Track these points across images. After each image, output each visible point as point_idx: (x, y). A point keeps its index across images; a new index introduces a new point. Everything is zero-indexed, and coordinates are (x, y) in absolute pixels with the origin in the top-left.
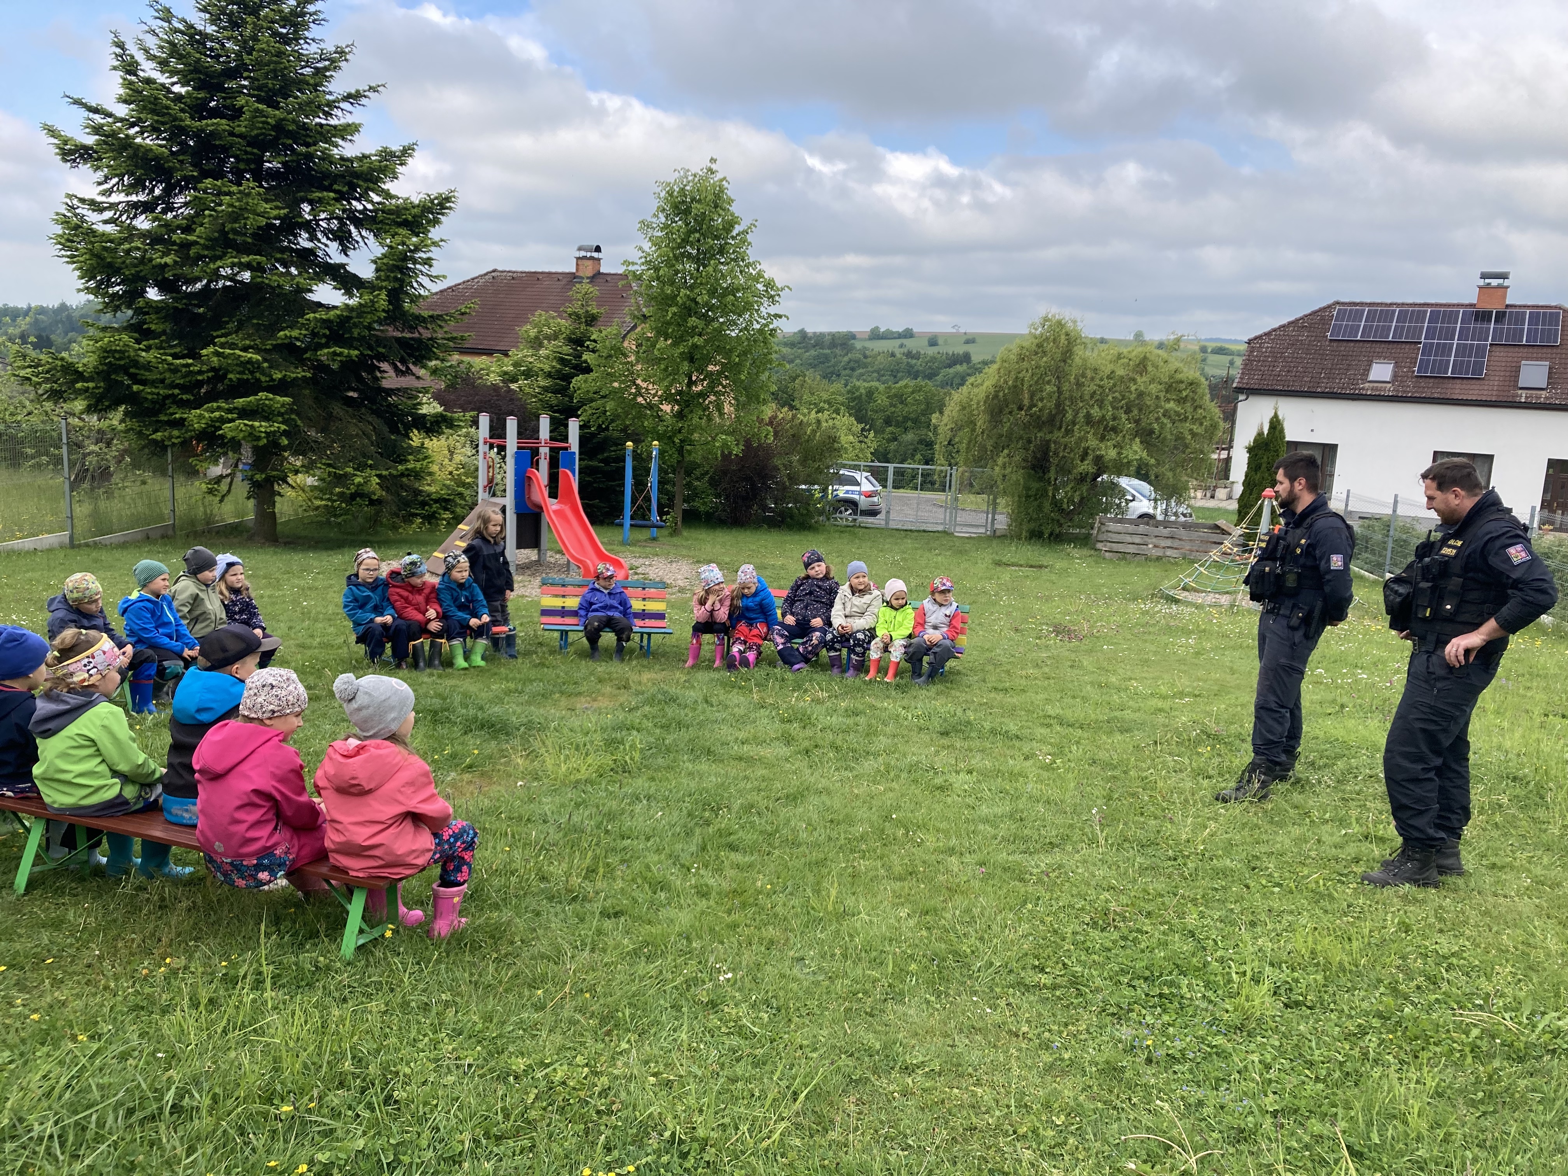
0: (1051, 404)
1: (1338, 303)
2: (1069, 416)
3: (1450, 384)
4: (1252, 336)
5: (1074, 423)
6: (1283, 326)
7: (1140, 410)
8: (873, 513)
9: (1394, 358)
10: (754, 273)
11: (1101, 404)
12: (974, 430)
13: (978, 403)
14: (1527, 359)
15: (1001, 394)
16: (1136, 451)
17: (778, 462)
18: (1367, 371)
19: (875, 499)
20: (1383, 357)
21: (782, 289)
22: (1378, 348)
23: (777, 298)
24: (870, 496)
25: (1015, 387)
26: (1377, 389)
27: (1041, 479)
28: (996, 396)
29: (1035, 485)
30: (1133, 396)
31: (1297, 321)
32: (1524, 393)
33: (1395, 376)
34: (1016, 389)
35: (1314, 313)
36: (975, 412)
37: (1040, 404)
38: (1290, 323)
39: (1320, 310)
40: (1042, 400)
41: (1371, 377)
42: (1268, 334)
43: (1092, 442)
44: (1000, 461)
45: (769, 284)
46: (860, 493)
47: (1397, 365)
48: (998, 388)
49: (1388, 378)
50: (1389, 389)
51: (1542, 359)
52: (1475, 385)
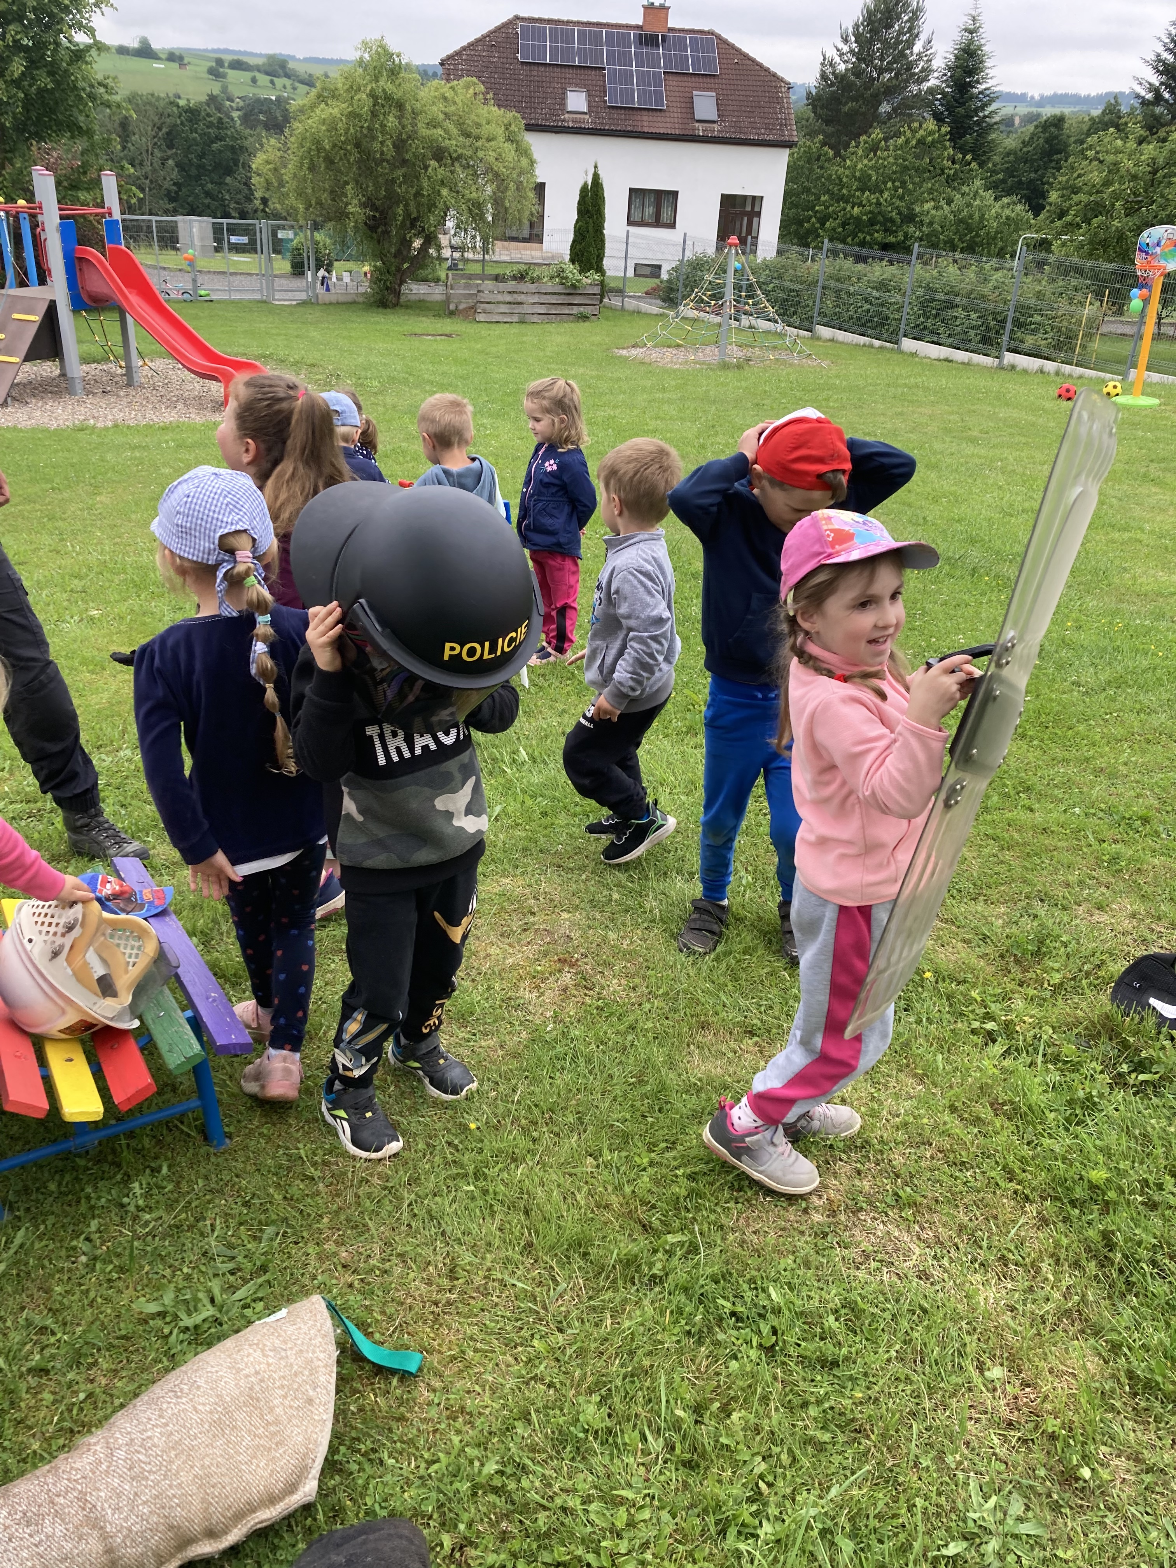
1: (517, 18)
3: (637, 116)
4: (444, 55)
6: (471, 45)
9: (585, 86)
18: (564, 98)
20: (579, 85)
22: (569, 74)
26: (577, 121)
31: (484, 37)
33: (590, 106)
35: (498, 29)
38: (478, 41)
39: (505, 26)
41: (570, 108)
42: (458, 53)
47: (589, 94)
49: (584, 109)
50: (588, 121)
51: (708, 90)
52: (659, 118)
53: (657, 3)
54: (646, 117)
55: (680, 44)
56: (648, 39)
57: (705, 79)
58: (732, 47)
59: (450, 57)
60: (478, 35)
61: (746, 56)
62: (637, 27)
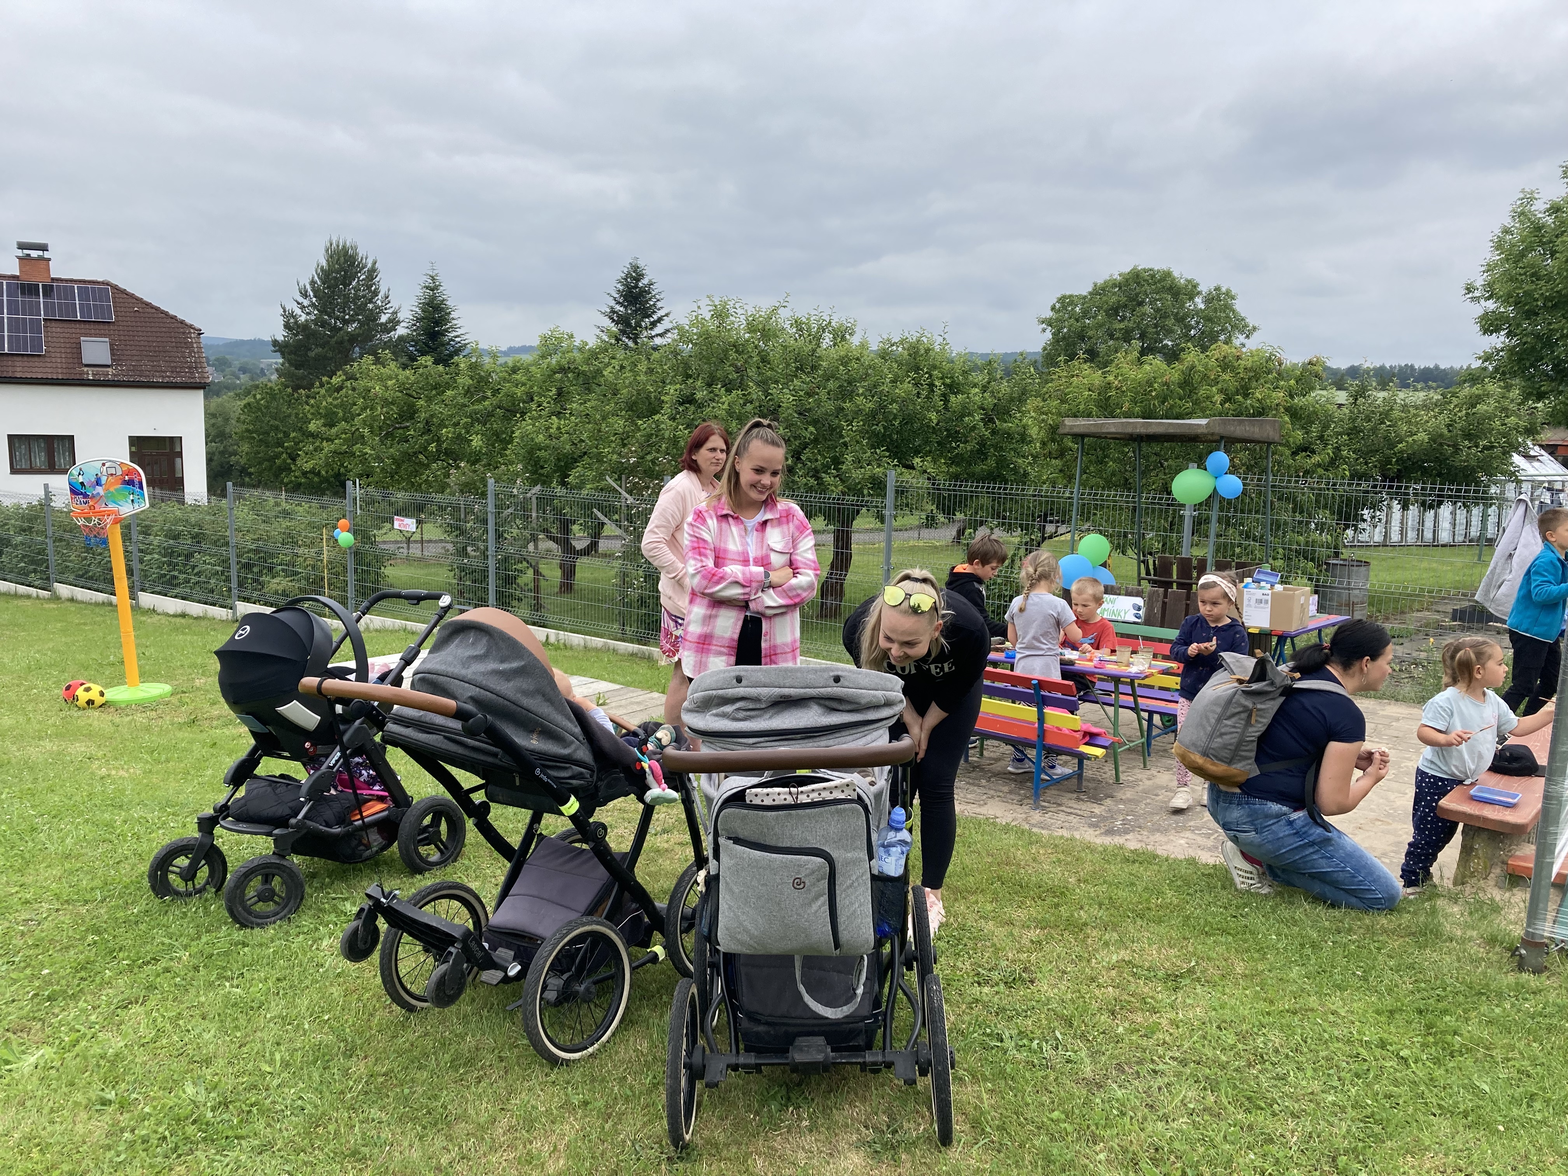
3: (7, 362)
14: (85, 335)
32: (90, 371)
51: (101, 336)
52: (36, 362)
53: (34, 254)
54: (19, 363)
55: (68, 292)
56: (30, 290)
57: (96, 325)
58: (132, 296)
61: (148, 305)
62: (13, 277)
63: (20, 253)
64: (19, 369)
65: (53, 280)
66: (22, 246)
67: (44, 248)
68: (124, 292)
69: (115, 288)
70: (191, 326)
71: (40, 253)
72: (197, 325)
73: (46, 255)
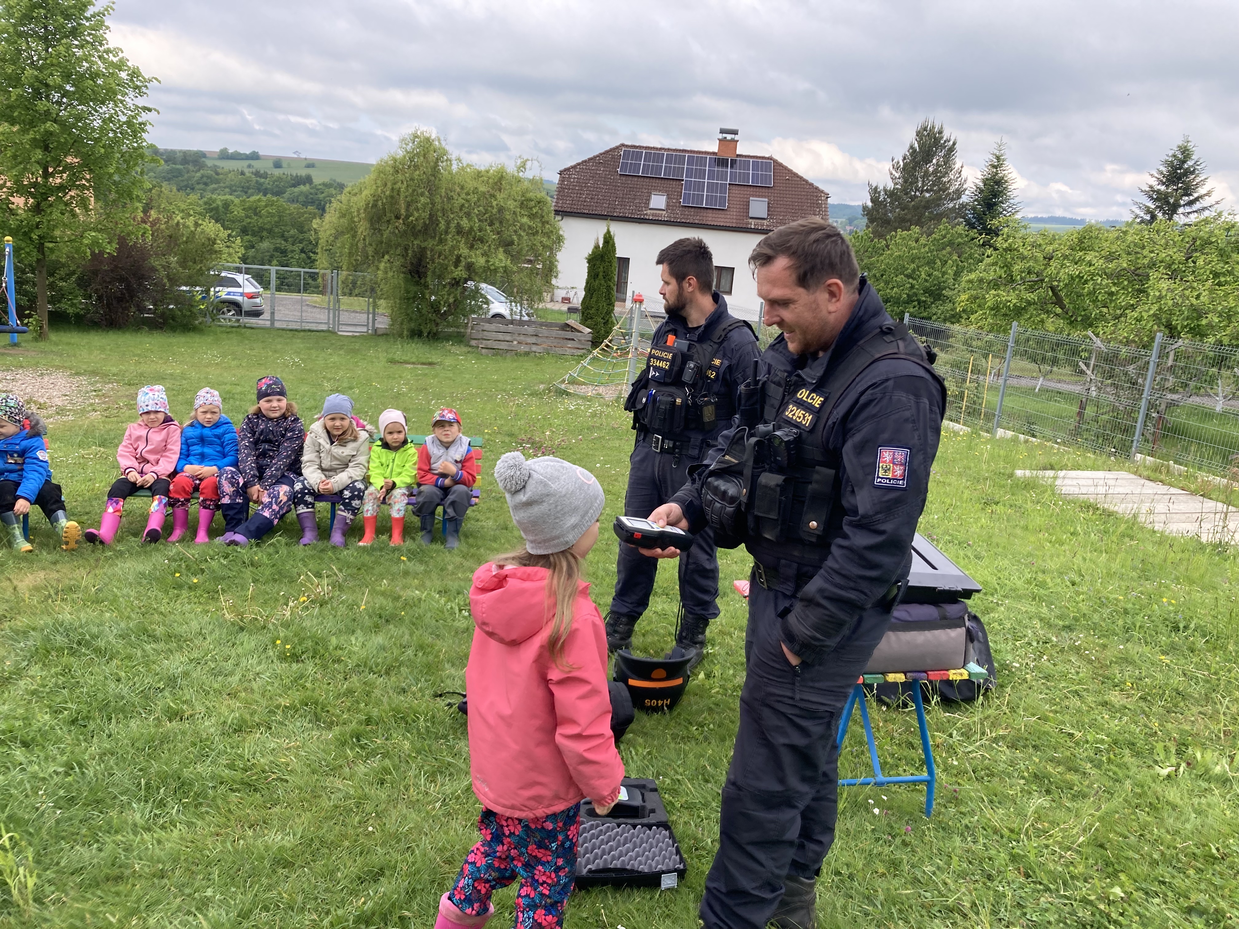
0: (426, 215)
1: (623, 145)
2: (442, 226)
3: (704, 213)
4: (562, 168)
5: (447, 233)
6: (585, 161)
7: (501, 222)
8: (256, 314)
9: (666, 192)
10: (115, 60)
11: (468, 215)
12: (354, 236)
13: (358, 210)
14: (753, 196)
15: (380, 203)
16: (500, 259)
17: (155, 262)
18: (648, 200)
19: (258, 300)
20: (660, 190)
21: (150, 81)
22: (655, 183)
23: (144, 89)
24: (252, 297)
25: (392, 197)
26: (656, 215)
27: (417, 283)
28: (375, 205)
29: (414, 289)
30: (495, 211)
31: (594, 157)
32: (753, 222)
33: (668, 205)
34: (393, 200)
35: (607, 152)
36: (356, 219)
37: (416, 214)
38: (590, 159)
39: (611, 150)
40: (417, 209)
41: (651, 206)
42: (574, 167)
43: (464, 251)
44: (382, 266)
45: (135, 74)
46: (242, 294)
47: (669, 198)
48: (376, 198)
49: (663, 207)
50: (664, 215)
51: (762, 196)
52: (721, 215)
53: (729, 137)
54: (710, 214)
55: (746, 165)
56: (721, 162)
57: (759, 189)
58: (786, 168)
59: (565, 170)
60: (591, 156)
61: (796, 175)
62: (714, 153)
63: (721, 136)
64: (710, 218)
65: (738, 156)
66: (722, 131)
67: (735, 132)
68: (781, 165)
69: (775, 161)
70: (822, 192)
71: (733, 136)
72: (826, 190)
73: (736, 137)
